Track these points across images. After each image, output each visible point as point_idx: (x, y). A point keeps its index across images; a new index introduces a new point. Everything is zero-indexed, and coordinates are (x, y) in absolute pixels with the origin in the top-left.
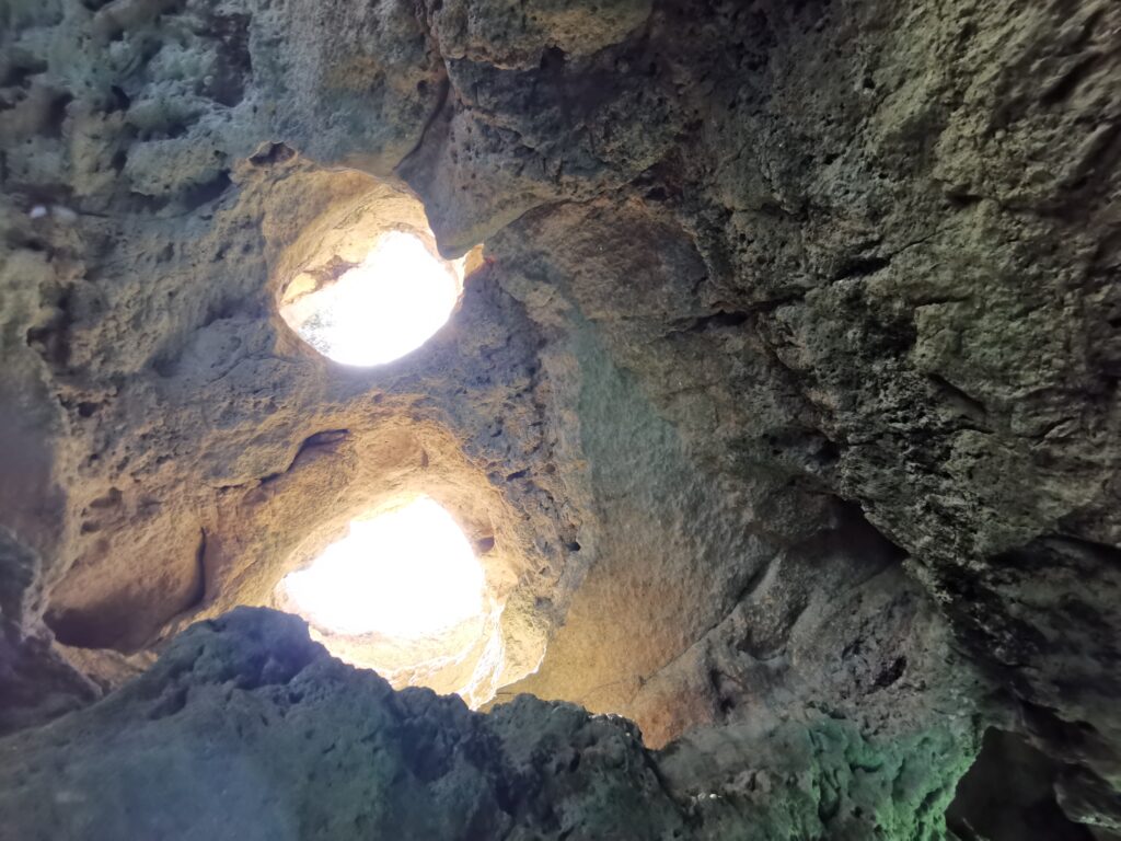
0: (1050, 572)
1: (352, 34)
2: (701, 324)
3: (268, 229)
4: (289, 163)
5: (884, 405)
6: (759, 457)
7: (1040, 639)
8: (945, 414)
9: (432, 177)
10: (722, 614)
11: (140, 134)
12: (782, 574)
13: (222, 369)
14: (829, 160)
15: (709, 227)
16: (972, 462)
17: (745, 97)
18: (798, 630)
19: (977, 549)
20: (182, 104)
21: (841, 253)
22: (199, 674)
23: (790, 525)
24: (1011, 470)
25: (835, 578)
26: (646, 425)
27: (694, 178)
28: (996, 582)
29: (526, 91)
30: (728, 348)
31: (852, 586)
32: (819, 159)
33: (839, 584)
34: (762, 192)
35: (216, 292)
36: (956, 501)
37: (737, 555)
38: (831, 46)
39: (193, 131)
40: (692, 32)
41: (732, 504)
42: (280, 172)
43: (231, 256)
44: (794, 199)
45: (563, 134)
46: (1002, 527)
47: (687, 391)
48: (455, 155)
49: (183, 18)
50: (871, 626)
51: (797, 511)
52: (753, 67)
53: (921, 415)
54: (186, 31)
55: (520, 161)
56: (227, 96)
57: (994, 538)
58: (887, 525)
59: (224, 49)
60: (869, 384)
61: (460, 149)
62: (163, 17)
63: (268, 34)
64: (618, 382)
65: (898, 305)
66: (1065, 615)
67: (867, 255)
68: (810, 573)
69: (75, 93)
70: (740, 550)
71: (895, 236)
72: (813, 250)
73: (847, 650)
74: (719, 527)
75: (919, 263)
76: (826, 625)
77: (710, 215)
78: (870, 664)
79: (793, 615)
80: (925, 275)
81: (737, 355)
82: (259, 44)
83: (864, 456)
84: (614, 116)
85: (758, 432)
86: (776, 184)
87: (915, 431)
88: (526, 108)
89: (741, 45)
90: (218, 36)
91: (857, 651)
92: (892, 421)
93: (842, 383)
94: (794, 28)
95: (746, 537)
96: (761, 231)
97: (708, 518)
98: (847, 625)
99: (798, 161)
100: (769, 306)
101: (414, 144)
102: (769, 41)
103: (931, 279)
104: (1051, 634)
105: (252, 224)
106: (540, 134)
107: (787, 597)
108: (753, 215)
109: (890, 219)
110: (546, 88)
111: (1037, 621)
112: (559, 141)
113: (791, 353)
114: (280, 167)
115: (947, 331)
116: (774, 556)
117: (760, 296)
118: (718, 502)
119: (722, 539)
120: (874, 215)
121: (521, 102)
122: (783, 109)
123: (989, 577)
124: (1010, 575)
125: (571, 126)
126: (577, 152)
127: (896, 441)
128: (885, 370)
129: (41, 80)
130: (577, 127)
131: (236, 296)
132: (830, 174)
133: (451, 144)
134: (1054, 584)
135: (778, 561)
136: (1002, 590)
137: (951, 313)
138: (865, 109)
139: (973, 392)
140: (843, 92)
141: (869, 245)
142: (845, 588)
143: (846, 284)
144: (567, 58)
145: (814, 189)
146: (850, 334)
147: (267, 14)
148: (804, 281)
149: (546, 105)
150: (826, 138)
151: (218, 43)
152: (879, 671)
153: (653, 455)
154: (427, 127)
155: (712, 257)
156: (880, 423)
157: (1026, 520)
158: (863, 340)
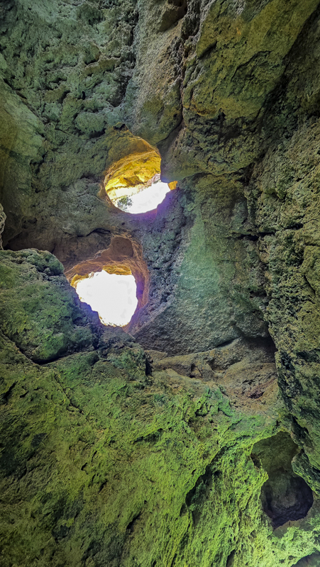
0: (313, 363)
1: (158, 91)
2: (242, 237)
3: (111, 153)
4: (125, 132)
5: (286, 285)
6: (244, 296)
7: (301, 389)
8: (305, 293)
9: (167, 150)
10: (207, 349)
11: (85, 109)
12: (236, 346)
13: (79, 194)
14: (298, 180)
15: (253, 197)
16: (305, 314)
17: (279, 148)
18: (232, 367)
19: (295, 348)
20: (100, 103)
21: (290, 218)
22: (28, 259)
23: (246, 328)
24: (316, 320)
25: (256, 356)
26: (207, 269)
27: (255, 176)
28: (296, 363)
29: (208, 126)
30: (247, 249)
31: (261, 362)
32: (295, 179)
33: (257, 359)
34: (272, 187)
35: (88, 169)
36: (295, 328)
37: (222, 331)
38: (313, 135)
39: (100, 112)
40: (271, 118)
41: (228, 311)
42: (121, 134)
43: (96, 158)
44: (281, 192)
45: (215, 146)
46: (305, 341)
47: (228, 261)
48: (177, 143)
49: (112, 74)
50: (260, 378)
51: (251, 324)
52: (287, 137)
53: (297, 292)
54: (111, 78)
55: (196, 152)
56: (115, 103)
57: (301, 345)
58: (274, 334)
59: (120, 87)
60: (285, 274)
61: (179, 142)
62: (106, 72)
63: (134, 85)
64: (204, 248)
65: (301, 244)
66: (312, 382)
67: (298, 221)
68: (248, 350)
69: (71, 90)
70: (224, 330)
71: (308, 215)
72: (282, 215)
73: (246, 381)
74: (220, 317)
75: (312, 228)
76: (243, 370)
77: (255, 192)
78: (251, 389)
79: (233, 362)
80: (311, 233)
81: (249, 253)
82: (130, 88)
83: (275, 304)
84: (234, 144)
85: (246, 286)
86: (277, 184)
87: (293, 298)
88: (205, 133)
89: (286, 128)
90: (120, 82)
91: (250, 384)
92: (288, 292)
93: (276, 271)
94: (305, 125)
95: (229, 325)
96: (269, 203)
97: (217, 312)
98: (251, 373)
99: (288, 178)
100: (263, 235)
101: (166, 137)
102: (295, 128)
103: (312, 235)
104: (305, 388)
105: (106, 150)
106: (206, 143)
107: (234, 354)
108: (268, 196)
109: (309, 208)
110: (215, 128)
111: (302, 381)
112: (213, 148)
113: (264, 255)
114: (122, 132)
115: (311, 258)
116: (237, 338)
117: (261, 230)
118: (224, 308)
119: (219, 322)
120: (305, 206)
121: (204, 130)
122: (290, 156)
123: (295, 361)
124: (302, 362)
125: (219, 144)
126: (217, 154)
127: (286, 300)
128: (292, 271)
129: (63, 83)
130: (220, 145)
131: (93, 172)
132: (296, 185)
133: (177, 140)
134: (314, 370)
135: (238, 340)
136: (296, 366)
137: (315, 251)
138: (315, 163)
139: (313, 285)
140: (310, 154)
141: (299, 217)
142: (258, 361)
143: (289, 232)
144: (226, 118)
145: (289, 191)
146: (285, 253)
147: (137, 78)
148: (276, 227)
149: (213, 134)
150: (299, 171)
151: (119, 85)
152: (253, 393)
153: (205, 280)
154: (172, 131)
155: (251, 209)
156: (283, 292)
157: (314, 341)
158: (289, 256)
